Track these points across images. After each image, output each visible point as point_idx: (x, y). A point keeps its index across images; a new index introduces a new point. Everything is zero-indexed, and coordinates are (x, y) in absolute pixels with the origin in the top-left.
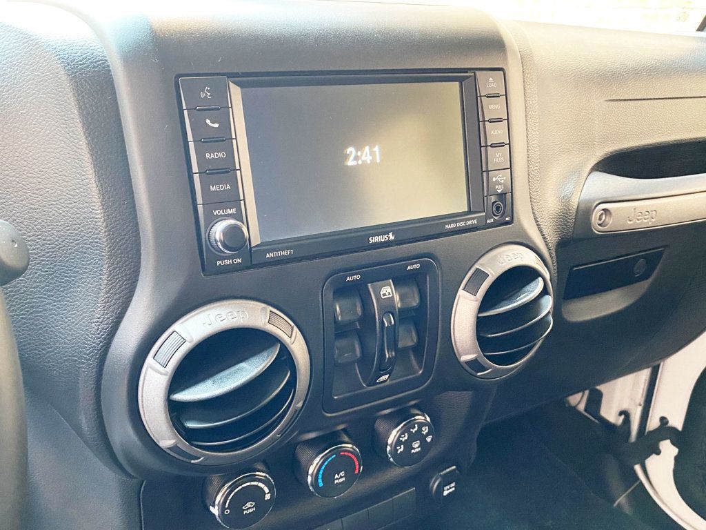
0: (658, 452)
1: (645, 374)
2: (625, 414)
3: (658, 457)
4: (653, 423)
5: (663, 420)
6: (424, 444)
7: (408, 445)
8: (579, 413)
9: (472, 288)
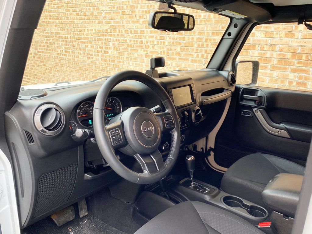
0: (210, 155)
1: (205, 138)
2: (202, 148)
3: (210, 156)
4: (208, 148)
5: (210, 147)
6: (184, 140)
7: (183, 139)
8: (192, 151)
9: (194, 112)
